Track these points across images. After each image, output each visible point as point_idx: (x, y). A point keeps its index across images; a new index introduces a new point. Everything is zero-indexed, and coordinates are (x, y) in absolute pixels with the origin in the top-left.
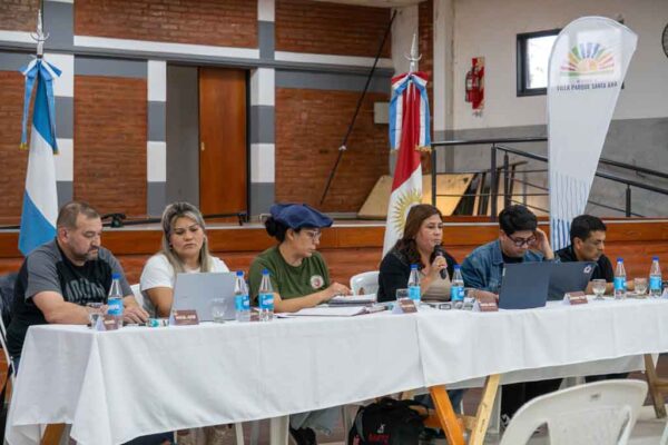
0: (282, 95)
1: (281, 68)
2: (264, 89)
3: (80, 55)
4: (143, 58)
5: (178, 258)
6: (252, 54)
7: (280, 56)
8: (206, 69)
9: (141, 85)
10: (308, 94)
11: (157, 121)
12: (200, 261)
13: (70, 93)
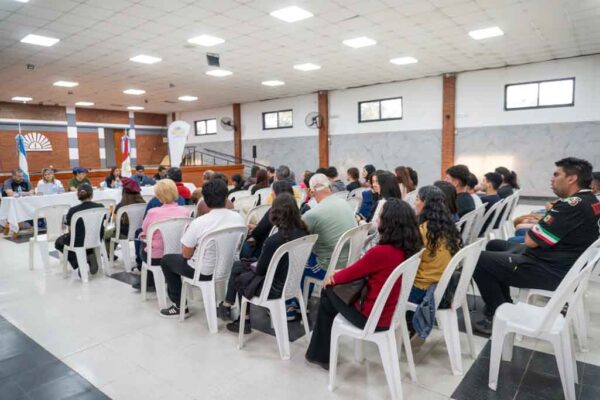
0: (137, 136)
1: (137, 130)
2: (132, 135)
3: (78, 127)
4: (96, 128)
5: (47, 181)
6: (128, 126)
7: (136, 126)
8: (116, 130)
9: (97, 134)
10: (145, 136)
11: (102, 143)
12: (53, 181)
13: (76, 136)
